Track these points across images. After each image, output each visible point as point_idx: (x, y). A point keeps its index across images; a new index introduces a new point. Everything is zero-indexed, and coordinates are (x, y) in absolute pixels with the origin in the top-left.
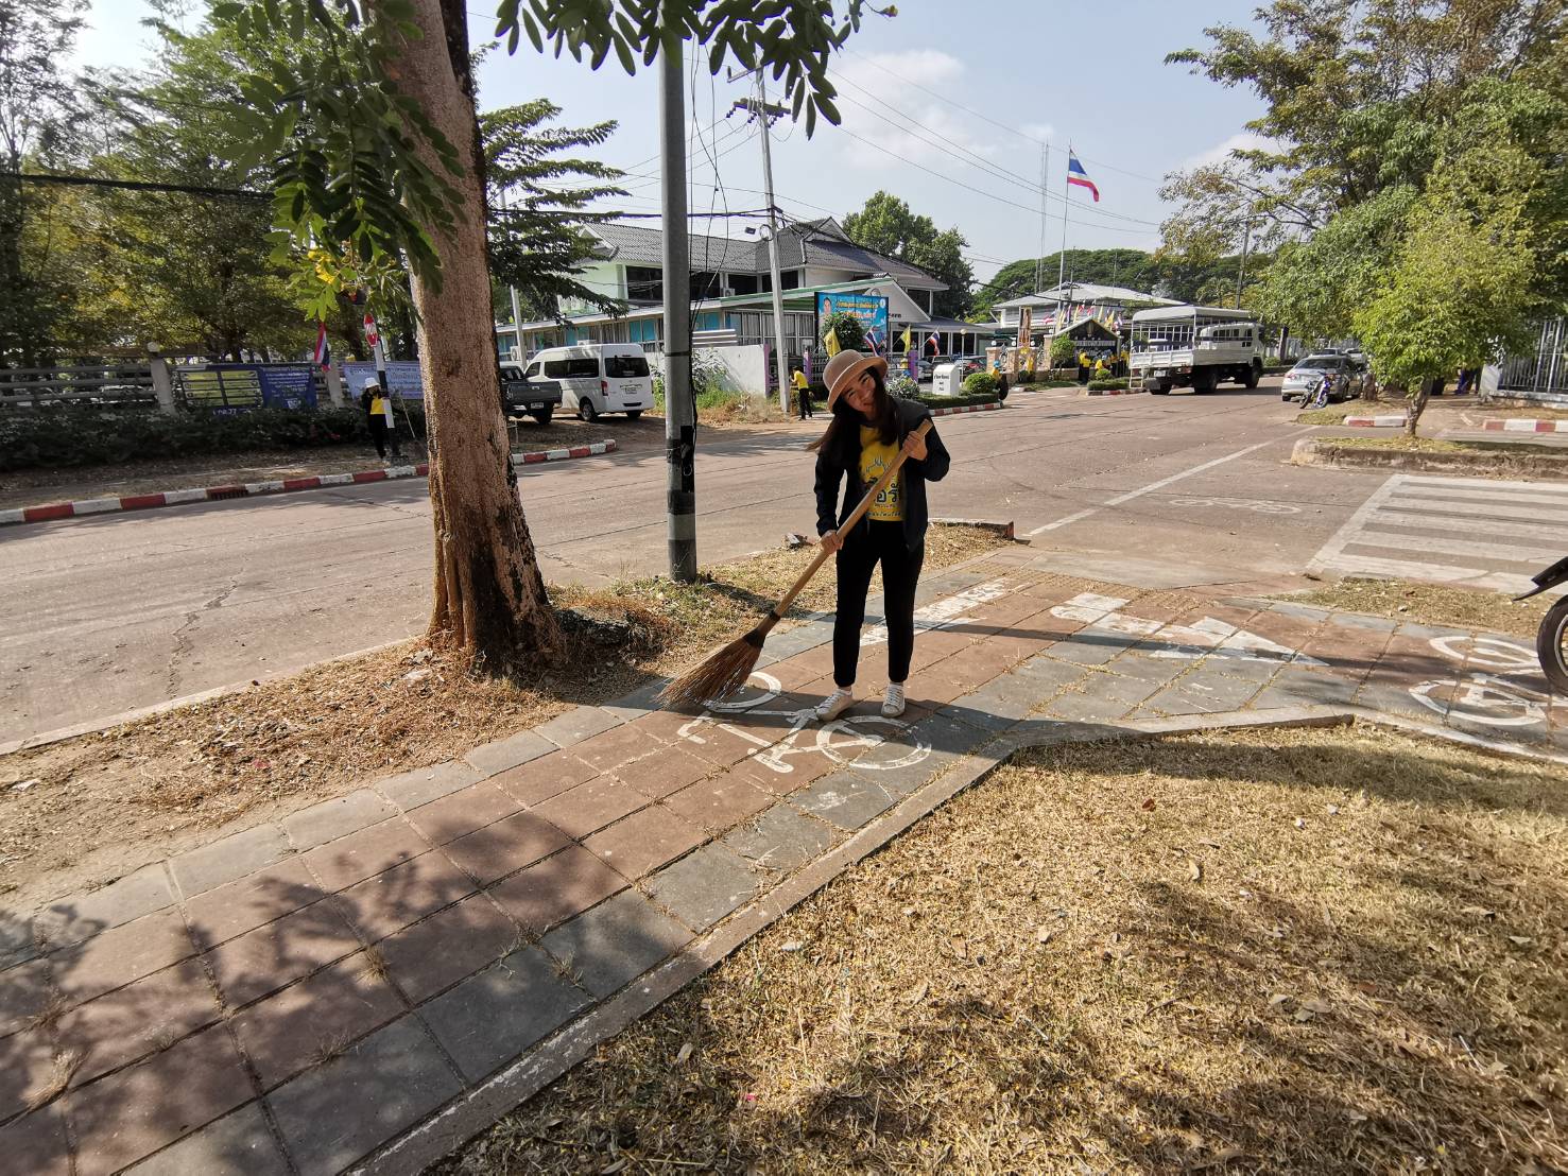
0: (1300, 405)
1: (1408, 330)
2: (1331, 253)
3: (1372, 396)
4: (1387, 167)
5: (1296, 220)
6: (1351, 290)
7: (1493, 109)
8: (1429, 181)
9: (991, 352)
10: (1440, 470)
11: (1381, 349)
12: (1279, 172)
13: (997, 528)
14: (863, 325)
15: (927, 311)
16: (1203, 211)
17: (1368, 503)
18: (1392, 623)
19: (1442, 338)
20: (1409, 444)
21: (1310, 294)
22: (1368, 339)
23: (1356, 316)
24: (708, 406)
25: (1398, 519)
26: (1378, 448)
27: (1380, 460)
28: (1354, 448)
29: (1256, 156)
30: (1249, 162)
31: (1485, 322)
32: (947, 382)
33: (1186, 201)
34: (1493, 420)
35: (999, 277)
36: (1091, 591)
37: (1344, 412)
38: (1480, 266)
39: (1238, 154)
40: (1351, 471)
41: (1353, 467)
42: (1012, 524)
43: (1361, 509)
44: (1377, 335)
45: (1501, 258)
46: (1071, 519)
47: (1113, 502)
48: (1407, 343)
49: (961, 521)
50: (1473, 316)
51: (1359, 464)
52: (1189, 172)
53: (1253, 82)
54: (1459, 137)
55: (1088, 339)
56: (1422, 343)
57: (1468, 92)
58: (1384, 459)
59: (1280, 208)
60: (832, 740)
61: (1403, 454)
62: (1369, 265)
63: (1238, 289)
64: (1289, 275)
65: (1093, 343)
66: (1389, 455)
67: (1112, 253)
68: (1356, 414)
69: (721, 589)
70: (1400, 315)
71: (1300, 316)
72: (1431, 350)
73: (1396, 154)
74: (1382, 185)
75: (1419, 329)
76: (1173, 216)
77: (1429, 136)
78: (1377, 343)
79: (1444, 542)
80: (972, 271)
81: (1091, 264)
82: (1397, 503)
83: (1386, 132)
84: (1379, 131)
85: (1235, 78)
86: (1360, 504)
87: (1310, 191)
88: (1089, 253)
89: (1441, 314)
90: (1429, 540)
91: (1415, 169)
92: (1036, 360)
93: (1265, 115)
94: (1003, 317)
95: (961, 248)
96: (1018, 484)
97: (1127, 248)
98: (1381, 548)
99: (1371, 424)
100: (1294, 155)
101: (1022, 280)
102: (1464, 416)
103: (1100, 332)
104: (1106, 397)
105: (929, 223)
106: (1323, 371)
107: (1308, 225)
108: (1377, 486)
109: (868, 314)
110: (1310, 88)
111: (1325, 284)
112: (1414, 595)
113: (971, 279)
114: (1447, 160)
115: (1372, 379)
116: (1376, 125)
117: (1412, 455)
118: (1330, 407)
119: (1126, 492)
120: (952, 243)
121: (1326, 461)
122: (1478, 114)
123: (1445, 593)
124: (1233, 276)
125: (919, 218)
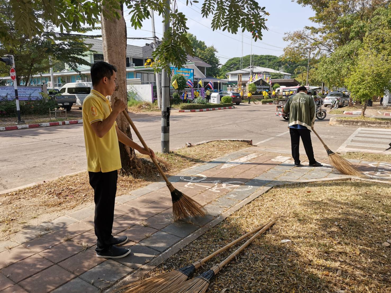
0: (330, 108)
1: (360, 85)
2: (336, 60)
3: (351, 105)
4: (352, 34)
5: (325, 49)
6: (344, 72)
7: (383, 17)
8: (364, 39)
9: (229, 89)
10: (372, 126)
11: (353, 90)
12: (320, 34)
13: (247, 141)
14: (186, 78)
15: (204, 74)
16: (297, 45)
17: (352, 135)
18: (359, 161)
19: (369, 87)
20: (363, 119)
21: (331, 73)
22: (349, 87)
23: (346, 80)
24: (131, 106)
25: (360, 139)
26: (354, 120)
27: (355, 123)
28: (347, 120)
29: (313, 28)
30: (311, 30)
31: (381, 83)
32: (216, 99)
33: (292, 42)
34: (387, 112)
35: (227, 63)
36: (281, 155)
37: (344, 110)
38: (378, 66)
39: (307, 28)
40: (347, 127)
41: (347, 126)
42: (252, 140)
43: (350, 136)
44: (352, 86)
45: (384, 64)
46: (268, 140)
47: (279, 135)
48: (360, 89)
49: (236, 139)
50: (378, 81)
51: (349, 125)
52: (292, 32)
53: (311, 5)
54: (373, 26)
55: (260, 85)
56: (364, 89)
57: (375, 12)
58: (356, 123)
59: (320, 45)
60: (227, 186)
61: (361, 122)
62: (348, 64)
63: (308, 70)
64: (325, 67)
65: (262, 87)
66: (357, 122)
67: (266, 56)
68: (347, 110)
69: (177, 155)
70: (358, 80)
71: (329, 80)
72: (367, 91)
73: (354, 31)
74: (351, 40)
75: (363, 85)
76: (287, 46)
77: (364, 25)
78: (352, 88)
79: (373, 144)
80: (219, 61)
81: (259, 60)
82: (360, 135)
83: (350, 24)
84: (349, 24)
85: (305, 4)
86: (350, 135)
87: (329, 40)
88: (258, 56)
89: (369, 80)
90: (369, 144)
91: (360, 35)
92: (243, 92)
93: (315, 16)
94: (230, 77)
95: (215, 53)
96: (248, 131)
97: (270, 55)
98: (356, 146)
99: (352, 114)
100: (324, 29)
101: (235, 64)
102: (378, 112)
103: (264, 83)
104: (268, 105)
105: (203, 43)
106: (336, 97)
107: (329, 50)
108: (354, 131)
109: (187, 75)
110: (328, 9)
111: (336, 70)
112: (364, 155)
113: (219, 63)
114: (369, 33)
115: (351, 100)
116: (348, 22)
117: (364, 122)
118: (339, 109)
119: (282, 133)
120: (212, 51)
121: (339, 124)
122: (378, 19)
123: (372, 155)
124: (306, 65)
125: (200, 42)
